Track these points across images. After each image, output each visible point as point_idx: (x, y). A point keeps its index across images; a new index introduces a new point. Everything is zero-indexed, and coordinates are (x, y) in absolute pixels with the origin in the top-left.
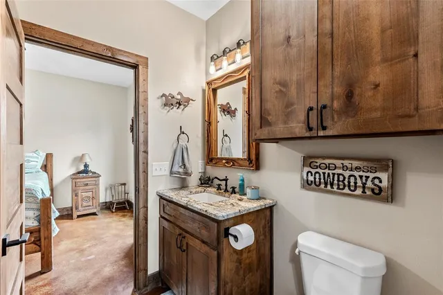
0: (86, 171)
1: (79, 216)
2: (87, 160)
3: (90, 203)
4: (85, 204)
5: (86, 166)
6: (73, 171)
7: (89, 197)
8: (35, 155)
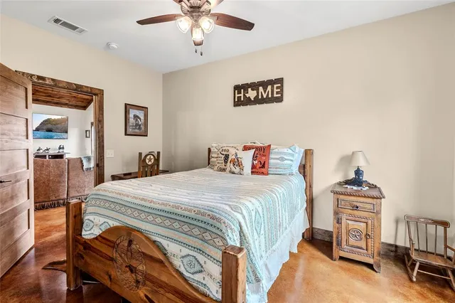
0: (357, 181)
1: (342, 258)
2: (361, 162)
3: (363, 244)
4: (352, 241)
5: (358, 172)
6: (339, 178)
7: (359, 231)
8: (290, 151)
